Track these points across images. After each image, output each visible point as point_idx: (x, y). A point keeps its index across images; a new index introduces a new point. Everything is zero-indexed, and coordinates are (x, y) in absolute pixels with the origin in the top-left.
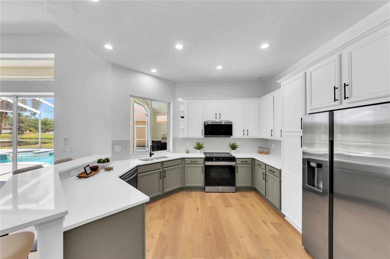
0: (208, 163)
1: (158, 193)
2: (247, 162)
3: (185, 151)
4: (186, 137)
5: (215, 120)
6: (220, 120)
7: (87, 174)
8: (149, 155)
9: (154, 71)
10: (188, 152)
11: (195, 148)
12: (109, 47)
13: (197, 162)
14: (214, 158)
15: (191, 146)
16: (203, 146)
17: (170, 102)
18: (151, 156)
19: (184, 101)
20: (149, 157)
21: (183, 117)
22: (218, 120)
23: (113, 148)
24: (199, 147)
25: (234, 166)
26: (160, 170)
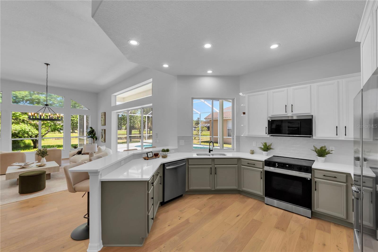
0: (267, 168)
1: (209, 188)
2: (335, 177)
3: (250, 151)
4: (248, 135)
5: (285, 113)
6: (293, 113)
7: (148, 157)
8: (209, 151)
9: (210, 72)
10: (253, 153)
11: (261, 148)
12: (166, 66)
13: (254, 164)
14: (277, 164)
15: (257, 146)
16: (271, 147)
17: (234, 98)
18: (210, 152)
19: (245, 95)
20: (208, 153)
21: (244, 113)
22: (289, 114)
23: (178, 142)
24: (266, 148)
25: (309, 179)
26: (211, 166)
